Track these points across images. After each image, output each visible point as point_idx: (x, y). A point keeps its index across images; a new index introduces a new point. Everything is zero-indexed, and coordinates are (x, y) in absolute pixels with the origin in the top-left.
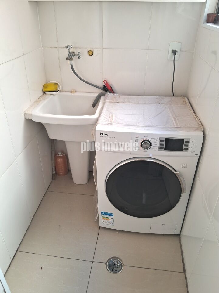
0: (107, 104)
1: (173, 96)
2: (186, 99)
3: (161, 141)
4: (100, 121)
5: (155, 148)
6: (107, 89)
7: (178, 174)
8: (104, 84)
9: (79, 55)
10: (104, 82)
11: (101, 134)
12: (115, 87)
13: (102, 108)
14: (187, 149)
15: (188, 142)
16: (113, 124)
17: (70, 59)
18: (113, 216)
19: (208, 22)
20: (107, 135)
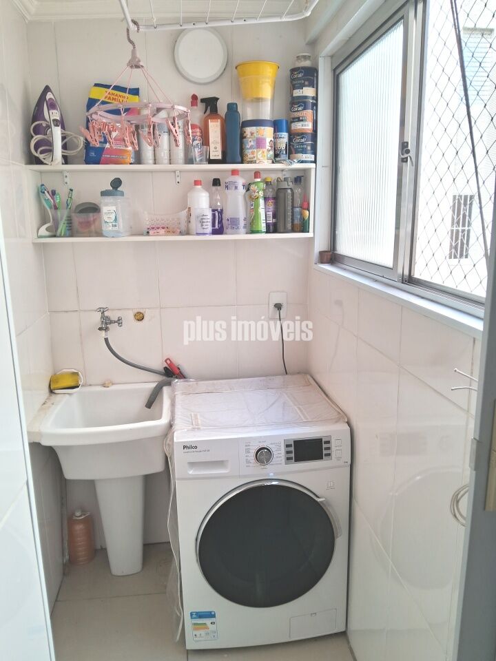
0: (179, 398)
1: (287, 373)
2: (309, 377)
3: (288, 446)
4: (176, 427)
5: (279, 459)
6: (171, 373)
7: (325, 502)
8: (165, 365)
9: (119, 322)
10: (166, 361)
11: (184, 447)
12: (186, 367)
13: (173, 405)
14: (329, 455)
15: (328, 442)
16: (202, 428)
17: (105, 330)
18: (214, 616)
19: (322, 263)
20: (196, 447)
